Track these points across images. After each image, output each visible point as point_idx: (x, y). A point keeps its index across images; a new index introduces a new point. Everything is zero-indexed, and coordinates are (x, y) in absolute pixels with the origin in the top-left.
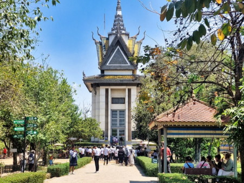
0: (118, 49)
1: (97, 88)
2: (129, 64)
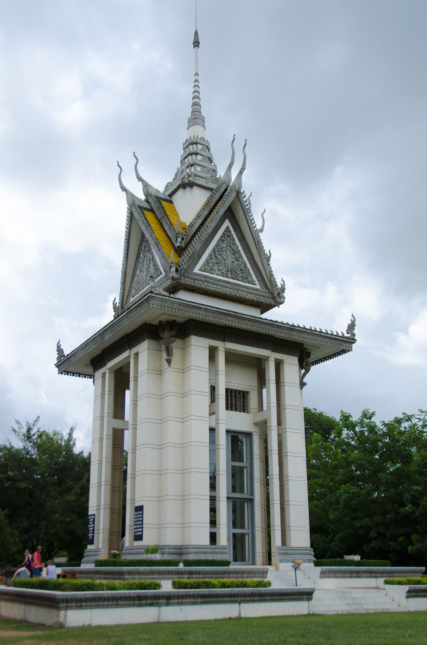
0: (228, 228)
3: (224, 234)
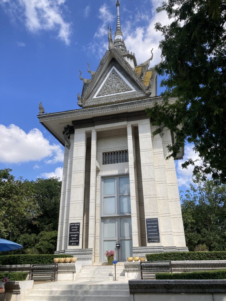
2: (134, 90)
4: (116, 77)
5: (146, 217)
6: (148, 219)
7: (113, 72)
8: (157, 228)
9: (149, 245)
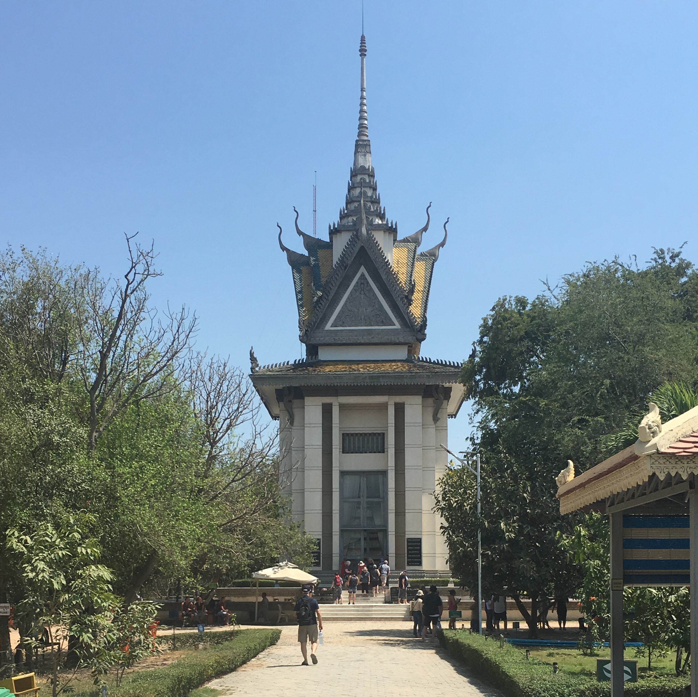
1: (296, 402)
3: (357, 283)
4: (367, 293)
5: (407, 537)
6: (409, 539)
7: (362, 281)
8: (420, 550)
9: (408, 568)
